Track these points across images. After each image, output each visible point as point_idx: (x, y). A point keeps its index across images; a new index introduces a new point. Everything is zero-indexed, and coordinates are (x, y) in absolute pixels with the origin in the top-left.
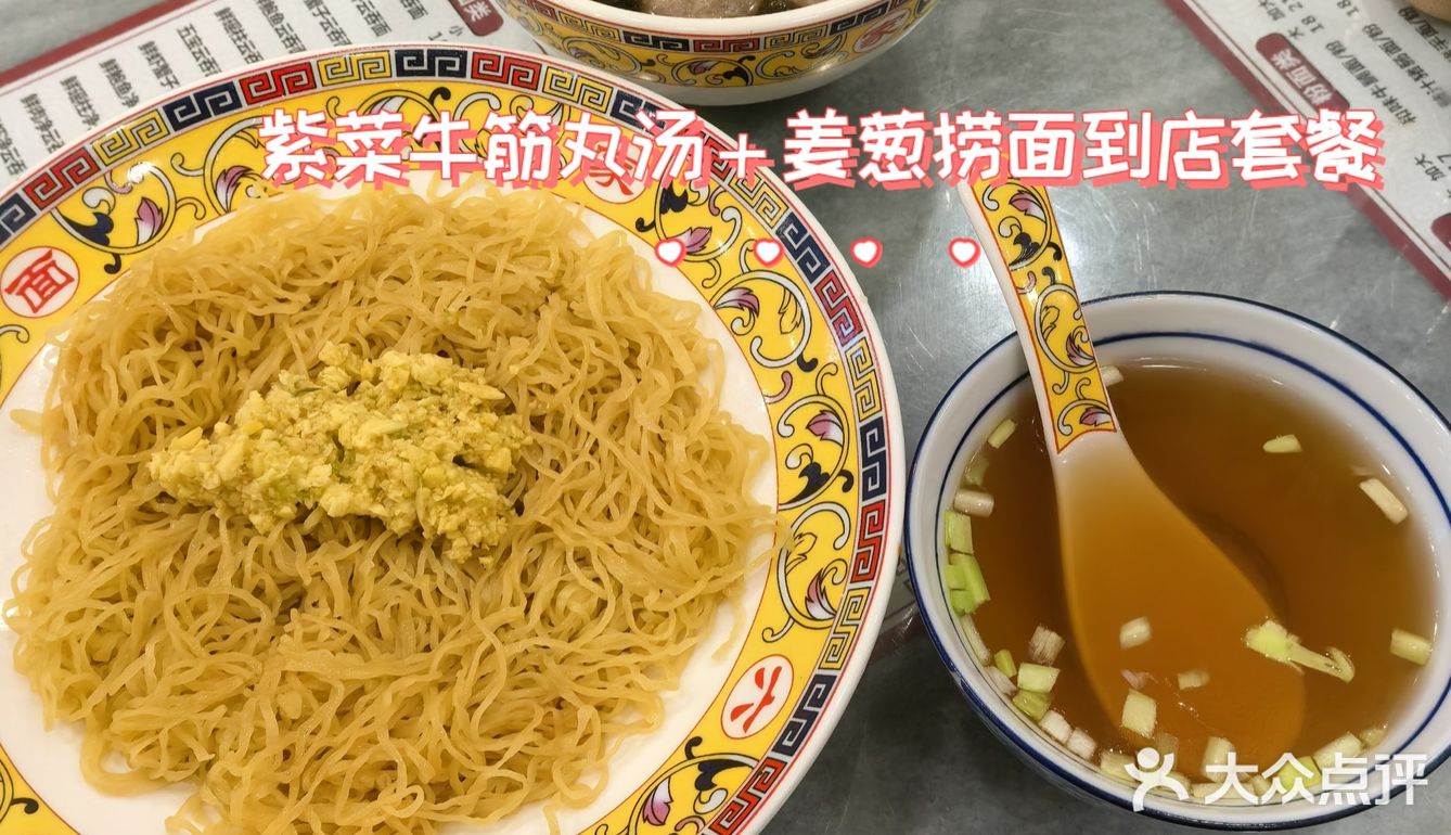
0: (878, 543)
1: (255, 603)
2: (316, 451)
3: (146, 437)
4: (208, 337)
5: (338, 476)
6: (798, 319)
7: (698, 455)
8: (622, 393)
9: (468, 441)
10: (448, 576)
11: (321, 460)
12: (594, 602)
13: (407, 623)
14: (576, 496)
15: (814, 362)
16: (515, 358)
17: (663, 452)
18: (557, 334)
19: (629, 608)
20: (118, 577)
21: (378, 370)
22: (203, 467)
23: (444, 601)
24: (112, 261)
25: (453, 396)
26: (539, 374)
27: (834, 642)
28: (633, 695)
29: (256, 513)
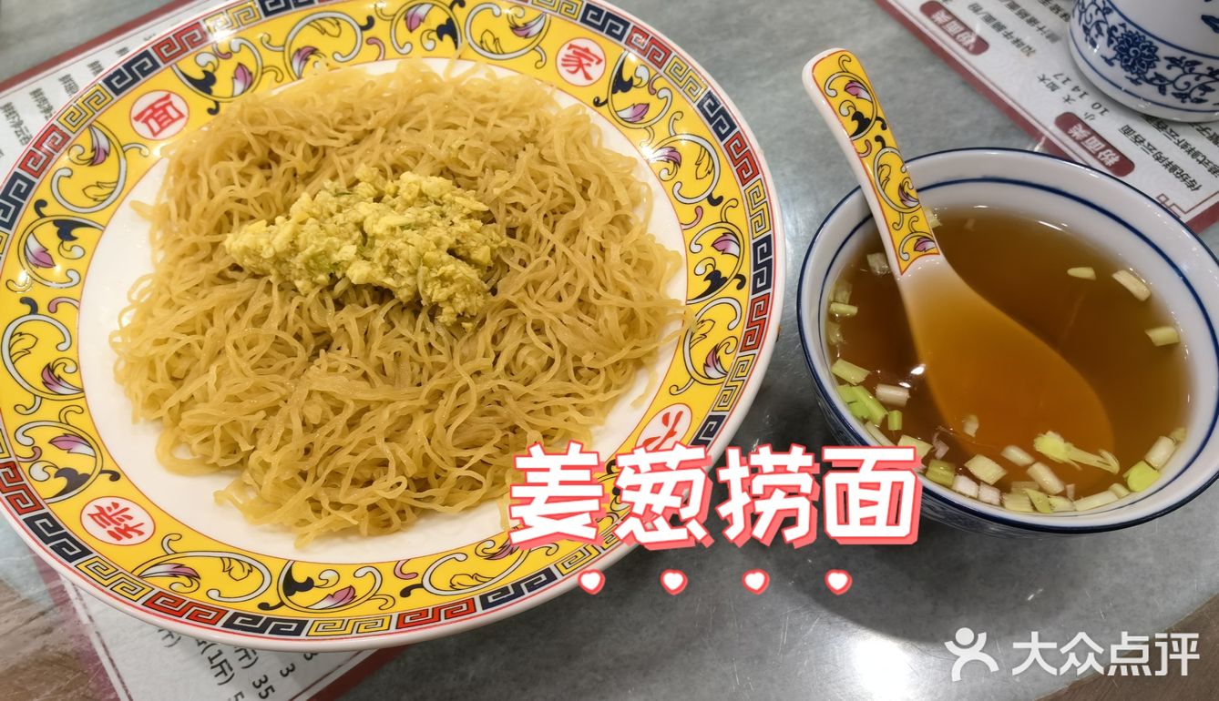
0: (763, 324)
1: (294, 343)
2: (347, 235)
3: (226, 226)
4: (277, 159)
5: (362, 256)
6: (710, 168)
7: (629, 261)
8: (575, 214)
9: (459, 238)
10: (438, 335)
11: (350, 242)
12: (545, 359)
13: (405, 365)
14: (536, 285)
15: (720, 199)
16: (498, 185)
17: (603, 257)
18: (531, 170)
19: (571, 365)
20: (194, 318)
21: (398, 188)
22: (262, 241)
23: (433, 352)
24: (213, 106)
25: (451, 206)
26: (514, 195)
27: (725, 393)
28: (570, 427)
29: (300, 279)
